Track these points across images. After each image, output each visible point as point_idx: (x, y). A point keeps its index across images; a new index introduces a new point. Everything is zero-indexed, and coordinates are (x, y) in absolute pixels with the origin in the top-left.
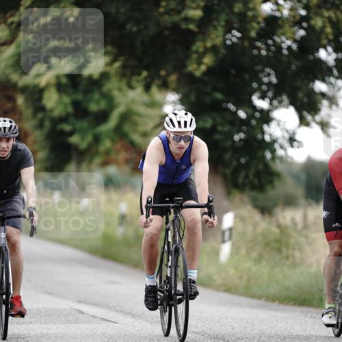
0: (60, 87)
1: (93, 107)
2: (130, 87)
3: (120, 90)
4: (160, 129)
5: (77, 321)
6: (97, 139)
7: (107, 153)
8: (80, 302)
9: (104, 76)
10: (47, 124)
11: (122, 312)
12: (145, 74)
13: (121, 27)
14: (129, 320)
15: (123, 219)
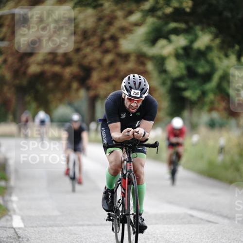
0: (178, 56)
1: (200, 70)
2: (227, 56)
3: (220, 58)
5: (189, 223)
6: (204, 94)
7: (212, 103)
8: (192, 208)
9: (209, 48)
10: (169, 83)
11: (221, 215)
12: (237, 47)
13: (220, 13)
14: (226, 221)
15: (221, 150)
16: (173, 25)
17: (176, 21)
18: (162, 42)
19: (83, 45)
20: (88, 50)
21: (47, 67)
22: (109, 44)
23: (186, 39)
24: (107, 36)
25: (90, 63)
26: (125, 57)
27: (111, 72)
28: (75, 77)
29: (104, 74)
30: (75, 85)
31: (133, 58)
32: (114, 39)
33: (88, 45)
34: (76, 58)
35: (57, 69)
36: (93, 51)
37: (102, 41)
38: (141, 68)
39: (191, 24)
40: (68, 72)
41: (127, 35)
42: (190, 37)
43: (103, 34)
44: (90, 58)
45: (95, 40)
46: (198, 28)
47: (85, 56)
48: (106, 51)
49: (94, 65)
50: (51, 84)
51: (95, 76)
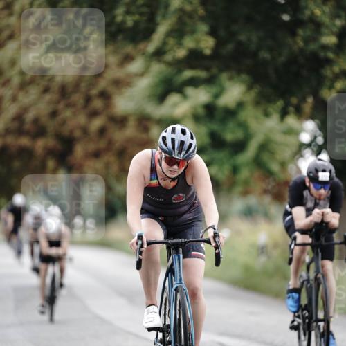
0: (196, 118)
2: (267, 115)
3: (257, 118)
4: (297, 157)
6: (235, 170)
7: (246, 183)
8: (222, 334)
9: (240, 105)
13: (255, 55)
15: (262, 250)
16: (188, 74)
17: (192, 67)
18: (174, 98)
19: (61, 106)
20: (68, 113)
21: (10, 140)
22: (98, 104)
23: (208, 92)
24: (94, 92)
25: (71, 132)
26: (121, 121)
27: (102, 144)
28: (50, 152)
29: (92, 147)
30: (51, 164)
31: (132, 123)
32: (105, 96)
33: (69, 105)
34: (51, 126)
35: (25, 141)
36: (75, 114)
37: (88, 100)
38: (144, 136)
39: (215, 71)
40: (40, 145)
41: (123, 90)
42: (214, 90)
43: (89, 90)
44: (71, 124)
45: (78, 98)
46: (224, 77)
47: (64, 122)
48: (94, 114)
49: (77, 133)
50: (17, 164)
51: (79, 150)
